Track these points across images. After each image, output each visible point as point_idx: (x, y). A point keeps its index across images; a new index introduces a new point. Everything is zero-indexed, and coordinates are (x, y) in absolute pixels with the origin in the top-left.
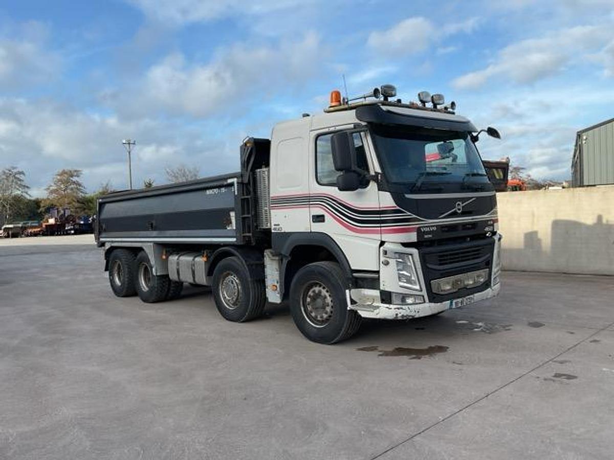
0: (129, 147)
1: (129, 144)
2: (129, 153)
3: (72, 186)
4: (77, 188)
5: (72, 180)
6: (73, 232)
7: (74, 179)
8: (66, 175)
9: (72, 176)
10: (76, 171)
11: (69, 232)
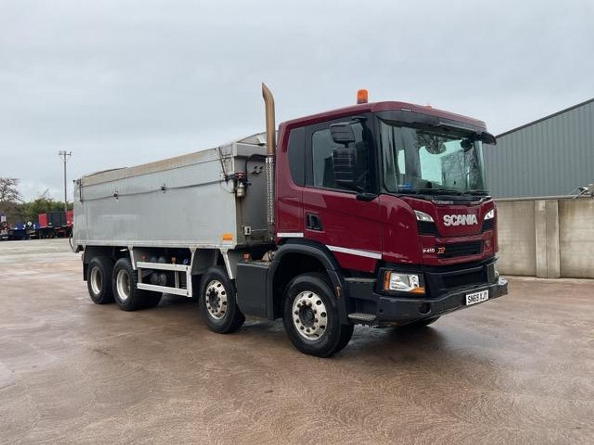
0: (65, 157)
1: (65, 155)
2: (65, 163)
3: (10, 194)
4: (14, 196)
5: (9, 189)
6: (7, 237)
7: (12, 187)
8: (3, 183)
9: (9, 184)
10: (13, 180)
11: (4, 238)
